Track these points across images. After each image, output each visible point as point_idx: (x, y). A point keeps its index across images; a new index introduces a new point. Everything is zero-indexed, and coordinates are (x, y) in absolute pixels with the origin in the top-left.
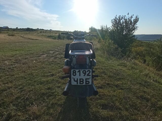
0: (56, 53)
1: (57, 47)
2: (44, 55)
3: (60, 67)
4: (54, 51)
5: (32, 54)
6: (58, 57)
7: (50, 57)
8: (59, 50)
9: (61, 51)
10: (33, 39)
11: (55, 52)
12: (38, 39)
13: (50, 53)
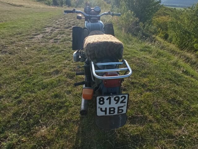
0: (55, 31)
1: (55, 20)
2: (39, 36)
3: (64, 56)
4: (51, 28)
5: (20, 34)
6: (60, 39)
7: (47, 39)
8: (59, 26)
9: (62, 27)
10: (15, 5)
11: (54, 29)
12: (22, 4)
13: (47, 32)
